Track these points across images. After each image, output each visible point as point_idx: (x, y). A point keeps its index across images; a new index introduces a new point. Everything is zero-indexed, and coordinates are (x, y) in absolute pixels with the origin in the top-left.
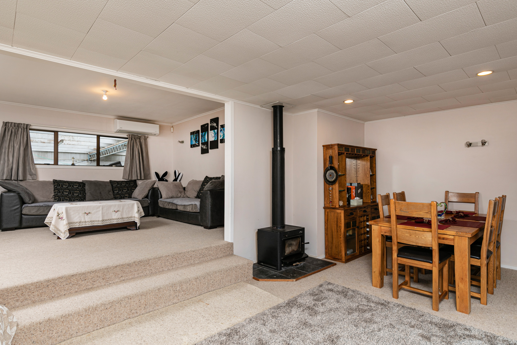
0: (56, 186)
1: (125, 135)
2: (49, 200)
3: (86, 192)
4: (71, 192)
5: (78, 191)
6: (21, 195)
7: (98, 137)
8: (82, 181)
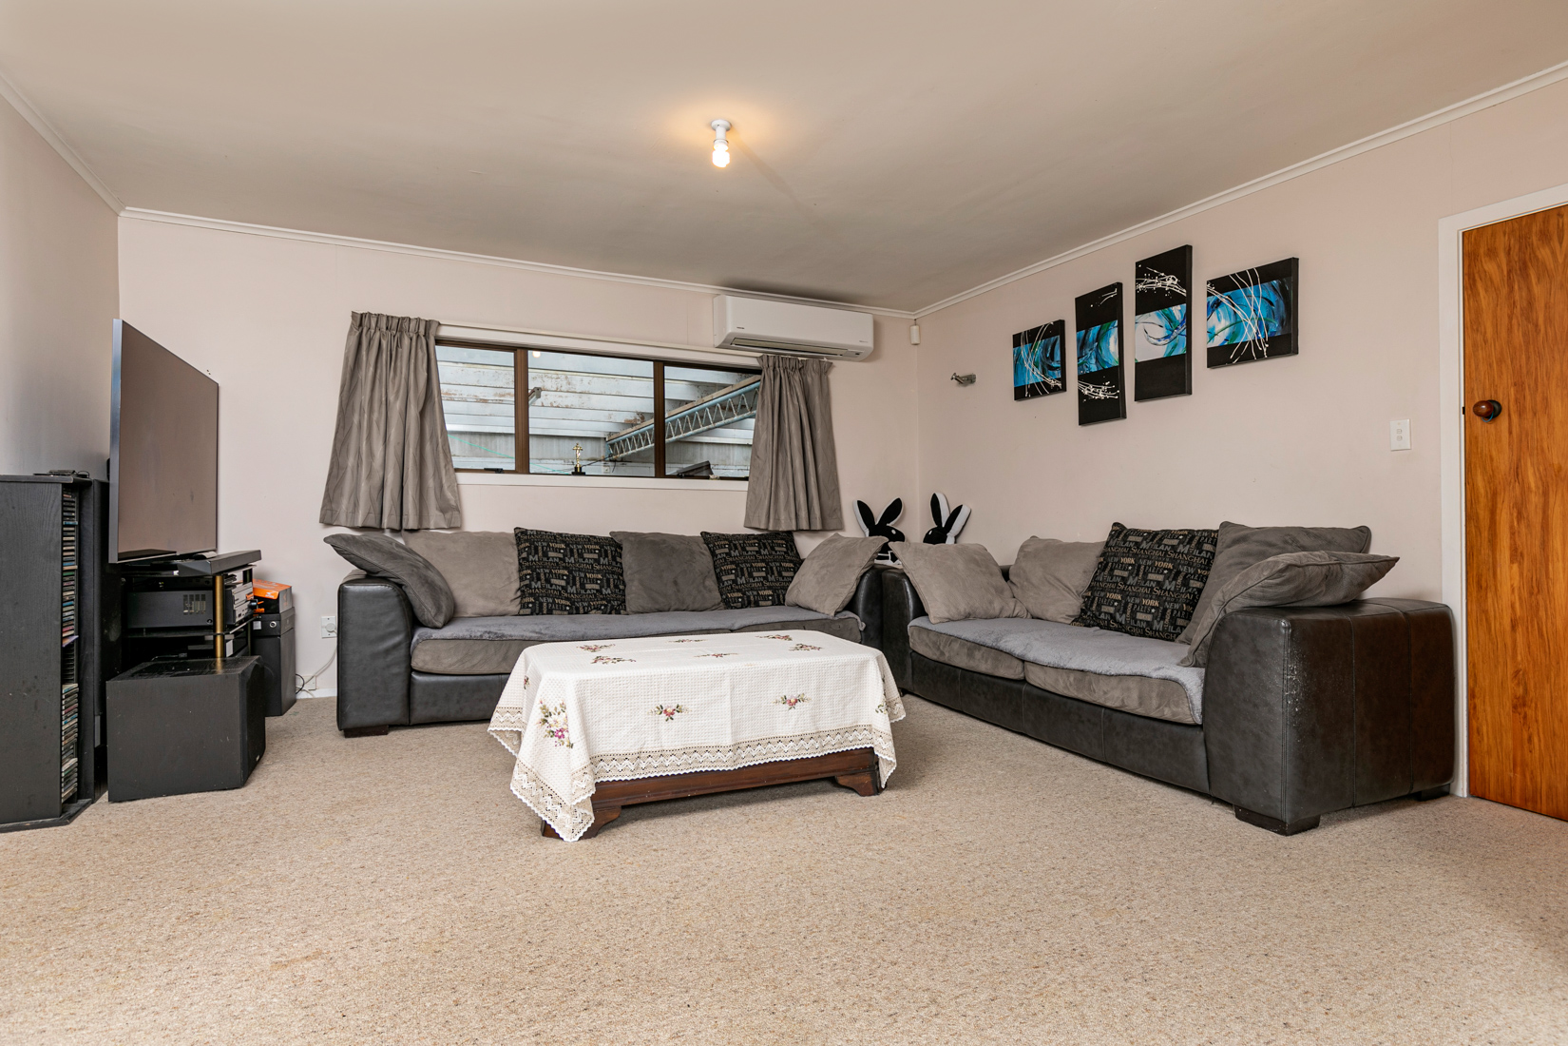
0: (524, 555)
1: (749, 359)
2: (501, 609)
3: (627, 577)
4: (574, 578)
5: (598, 572)
6: (407, 591)
7: (660, 364)
8: (611, 533)
